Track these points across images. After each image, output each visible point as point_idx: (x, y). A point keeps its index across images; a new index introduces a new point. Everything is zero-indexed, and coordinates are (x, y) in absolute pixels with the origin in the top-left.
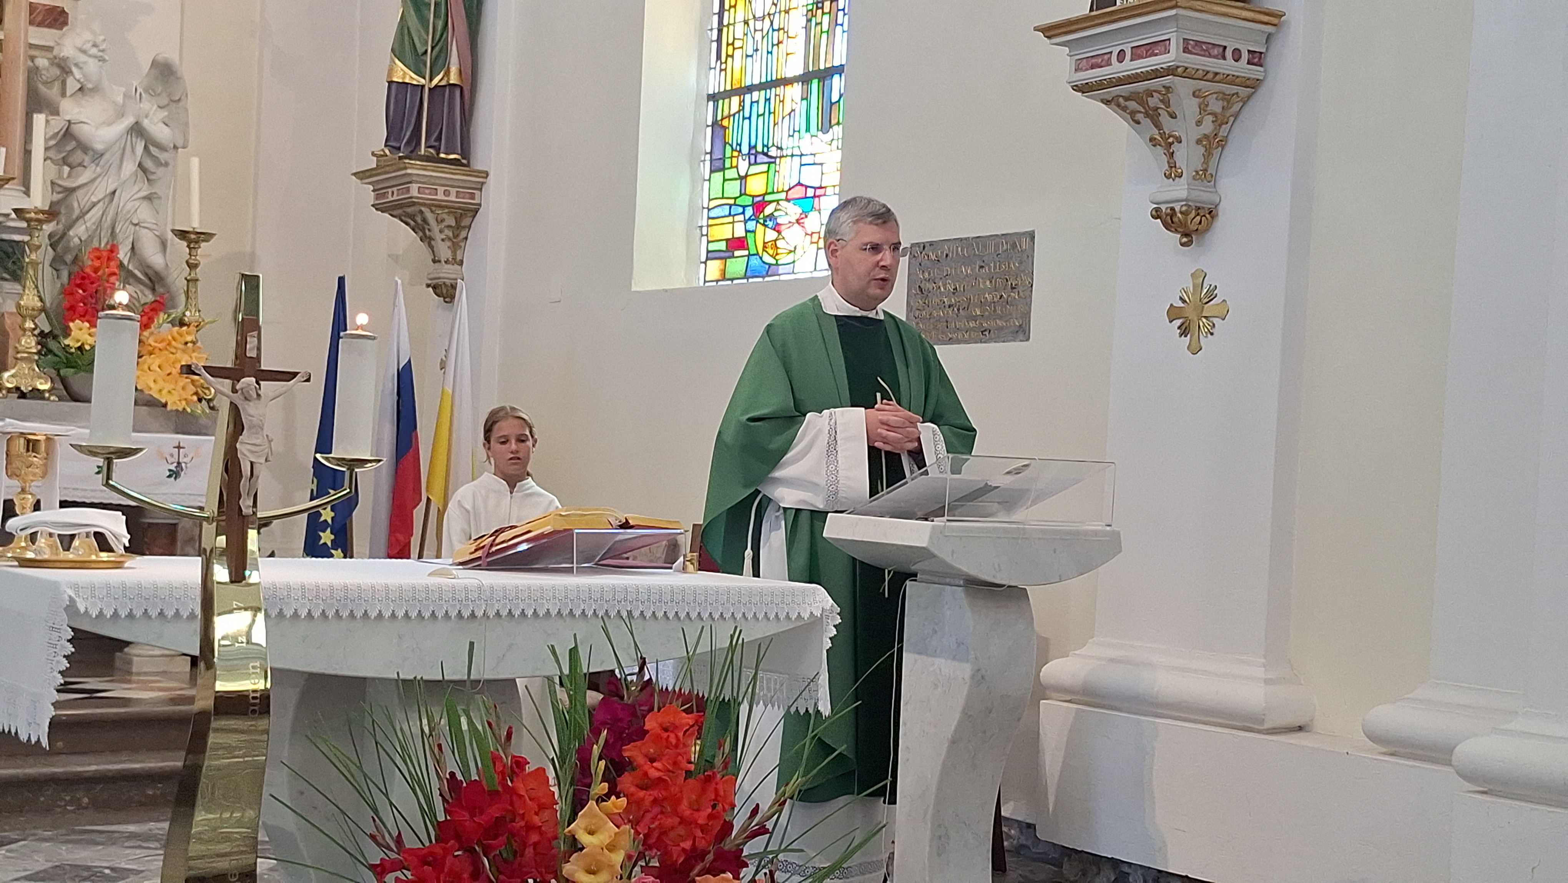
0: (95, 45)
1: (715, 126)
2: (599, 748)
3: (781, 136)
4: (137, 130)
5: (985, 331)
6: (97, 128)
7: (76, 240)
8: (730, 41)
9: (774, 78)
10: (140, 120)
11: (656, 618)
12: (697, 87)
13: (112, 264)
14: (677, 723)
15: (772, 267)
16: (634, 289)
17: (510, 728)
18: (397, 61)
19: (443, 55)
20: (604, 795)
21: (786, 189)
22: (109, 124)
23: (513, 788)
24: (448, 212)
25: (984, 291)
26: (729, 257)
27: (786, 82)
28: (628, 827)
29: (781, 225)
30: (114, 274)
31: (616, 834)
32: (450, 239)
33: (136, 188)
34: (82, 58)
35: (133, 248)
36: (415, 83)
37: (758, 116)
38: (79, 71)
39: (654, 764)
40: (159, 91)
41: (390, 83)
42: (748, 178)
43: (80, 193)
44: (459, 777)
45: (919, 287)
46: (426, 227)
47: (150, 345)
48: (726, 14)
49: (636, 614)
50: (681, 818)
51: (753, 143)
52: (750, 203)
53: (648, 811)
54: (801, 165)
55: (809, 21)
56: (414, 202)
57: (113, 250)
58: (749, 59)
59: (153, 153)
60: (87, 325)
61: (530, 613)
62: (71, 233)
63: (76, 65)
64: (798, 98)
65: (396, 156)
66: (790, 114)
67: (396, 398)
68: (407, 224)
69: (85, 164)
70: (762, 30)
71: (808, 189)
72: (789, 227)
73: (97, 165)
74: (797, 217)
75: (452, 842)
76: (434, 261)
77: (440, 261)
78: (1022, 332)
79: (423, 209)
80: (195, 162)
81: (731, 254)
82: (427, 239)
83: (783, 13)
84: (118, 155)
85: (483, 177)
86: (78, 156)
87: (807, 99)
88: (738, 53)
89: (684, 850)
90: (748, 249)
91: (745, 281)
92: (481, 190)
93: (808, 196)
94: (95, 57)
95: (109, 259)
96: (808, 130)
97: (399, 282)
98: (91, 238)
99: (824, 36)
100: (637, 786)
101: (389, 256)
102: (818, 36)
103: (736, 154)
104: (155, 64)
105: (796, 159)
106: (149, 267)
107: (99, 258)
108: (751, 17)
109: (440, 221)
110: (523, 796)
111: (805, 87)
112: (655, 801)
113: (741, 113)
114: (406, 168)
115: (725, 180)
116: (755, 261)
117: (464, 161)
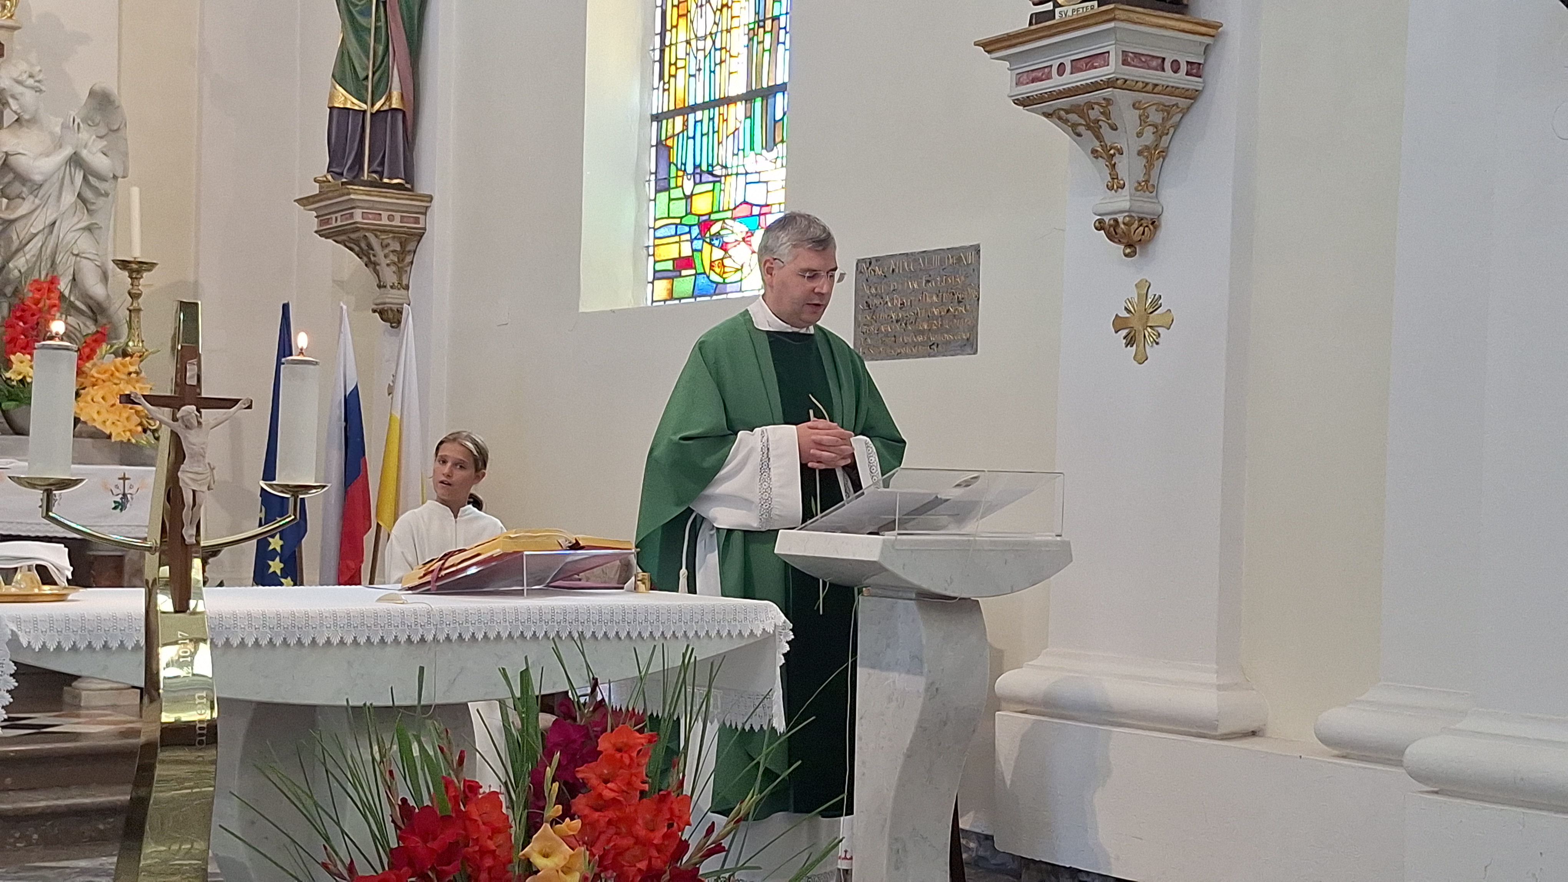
0: (31, 76)
1: (659, 146)
2: (552, 770)
3: (725, 153)
4: (76, 160)
5: (933, 344)
6: (35, 159)
7: (16, 271)
8: (673, 61)
9: (717, 97)
10: (79, 150)
11: (608, 638)
12: (641, 106)
13: (52, 295)
14: (631, 743)
15: (719, 286)
16: (580, 311)
17: (462, 752)
18: (338, 87)
19: (384, 81)
20: (557, 817)
21: (732, 207)
22: (48, 155)
23: (466, 812)
24: (394, 237)
25: (932, 304)
26: (677, 277)
27: (729, 101)
28: (583, 849)
29: (727, 243)
30: (54, 306)
31: (571, 856)
32: (395, 263)
33: (76, 219)
34: (19, 89)
35: (74, 279)
36: (357, 108)
37: (702, 135)
38: (16, 102)
39: (609, 785)
40: (97, 121)
41: (331, 108)
42: (694, 197)
43: (19, 225)
44: (412, 803)
45: (867, 302)
46: (371, 252)
47: (93, 377)
48: (668, 34)
49: (588, 635)
50: (637, 838)
51: (698, 163)
52: (696, 222)
53: (604, 832)
54: (747, 183)
55: (751, 40)
56: (358, 227)
57: (54, 281)
58: (692, 79)
59: (93, 183)
60: (29, 357)
61: (480, 636)
62: (11, 265)
63: (13, 96)
64: (741, 116)
65: (340, 182)
66: (734, 133)
67: (344, 424)
68: (351, 249)
69: (24, 196)
70: (704, 50)
71: (754, 207)
72: (735, 246)
73: (36, 197)
74: (744, 235)
75: (405, 869)
76: (379, 286)
77: (385, 287)
78: (970, 345)
79: (367, 234)
80: (135, 191)
81: (678, 273)
82: (371, 264)
83: (725, 33)
84: (57, 185)
85: (427, 202)
86: (17, 188)
87: (750, 117)
88: (681, 73)
89: (639, 869)
90: (695, 268)
91: (693, 300)
92: (425, 214)
93: (753, 214)
94: (32, 88)
95: (49, 290)
96: (752, 149)
97: (345, 307)
98: (30, 270)
99: (767, 54)
100: (591, 807)
101: (334, 281)
102: (760, 55)
103: (680, 173)
104: (92, 93)
105: (741, 178)
106: (91, 298)
107: (39, 291)
108: (693, 36)
109: (384, 246)
110: (476, 821)
111: (748, 105)
112: (610, 823)
113: (685, 132)
114: (349, 194)
115: (670, 200)
116: (702, 280)
117: (408, 186)
